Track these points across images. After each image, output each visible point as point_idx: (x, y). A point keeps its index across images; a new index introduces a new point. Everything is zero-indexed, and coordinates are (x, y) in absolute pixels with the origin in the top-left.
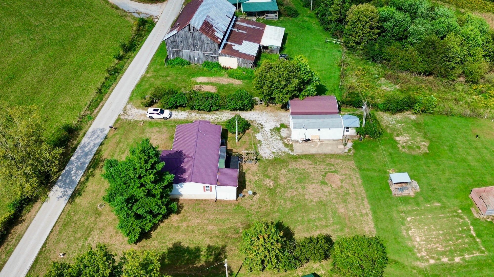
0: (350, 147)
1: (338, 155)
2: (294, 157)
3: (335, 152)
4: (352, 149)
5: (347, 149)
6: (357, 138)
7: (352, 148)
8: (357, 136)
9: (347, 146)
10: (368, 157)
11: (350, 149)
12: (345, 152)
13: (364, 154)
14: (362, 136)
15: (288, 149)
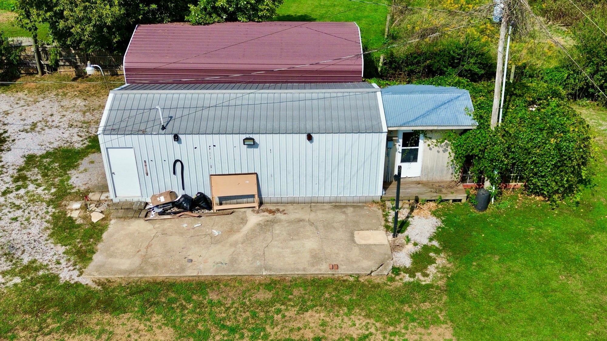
0: (425, 241)
1: (351, 287)
2: (71, 299)
3: (335, 267)
4: (437, 251)
5: (410, 248)
6: (463, 197)
7: (435, 243)
8: (461, 186)
9: (409, 231)
10: (536, 300)
11: (426, 249)
12: (396, 270)
13: (511, 279)
14: (487, 184)
15: (61, 249)
